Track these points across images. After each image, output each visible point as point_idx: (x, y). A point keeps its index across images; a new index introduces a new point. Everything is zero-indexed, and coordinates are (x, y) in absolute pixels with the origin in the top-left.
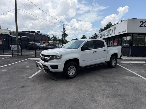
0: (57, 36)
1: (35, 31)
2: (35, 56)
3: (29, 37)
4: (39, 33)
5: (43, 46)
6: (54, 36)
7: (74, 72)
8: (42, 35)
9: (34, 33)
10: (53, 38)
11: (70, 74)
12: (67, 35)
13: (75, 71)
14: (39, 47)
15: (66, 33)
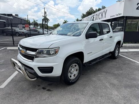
0: (37, 21)
1: (13, 15)
2: (14, 44)
3: (5, 21)
4: (17, 17)
5: (23, 31)
6: (34, 21)
7: (76, 73)
8: (21, 19)
9: (12, 17)
10: (33, 22)
11: (71, 76)
12: (48, 19)
13: (78, 72)
14: (17, 32)
15: (47, 18)
